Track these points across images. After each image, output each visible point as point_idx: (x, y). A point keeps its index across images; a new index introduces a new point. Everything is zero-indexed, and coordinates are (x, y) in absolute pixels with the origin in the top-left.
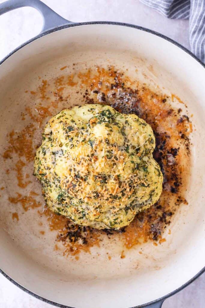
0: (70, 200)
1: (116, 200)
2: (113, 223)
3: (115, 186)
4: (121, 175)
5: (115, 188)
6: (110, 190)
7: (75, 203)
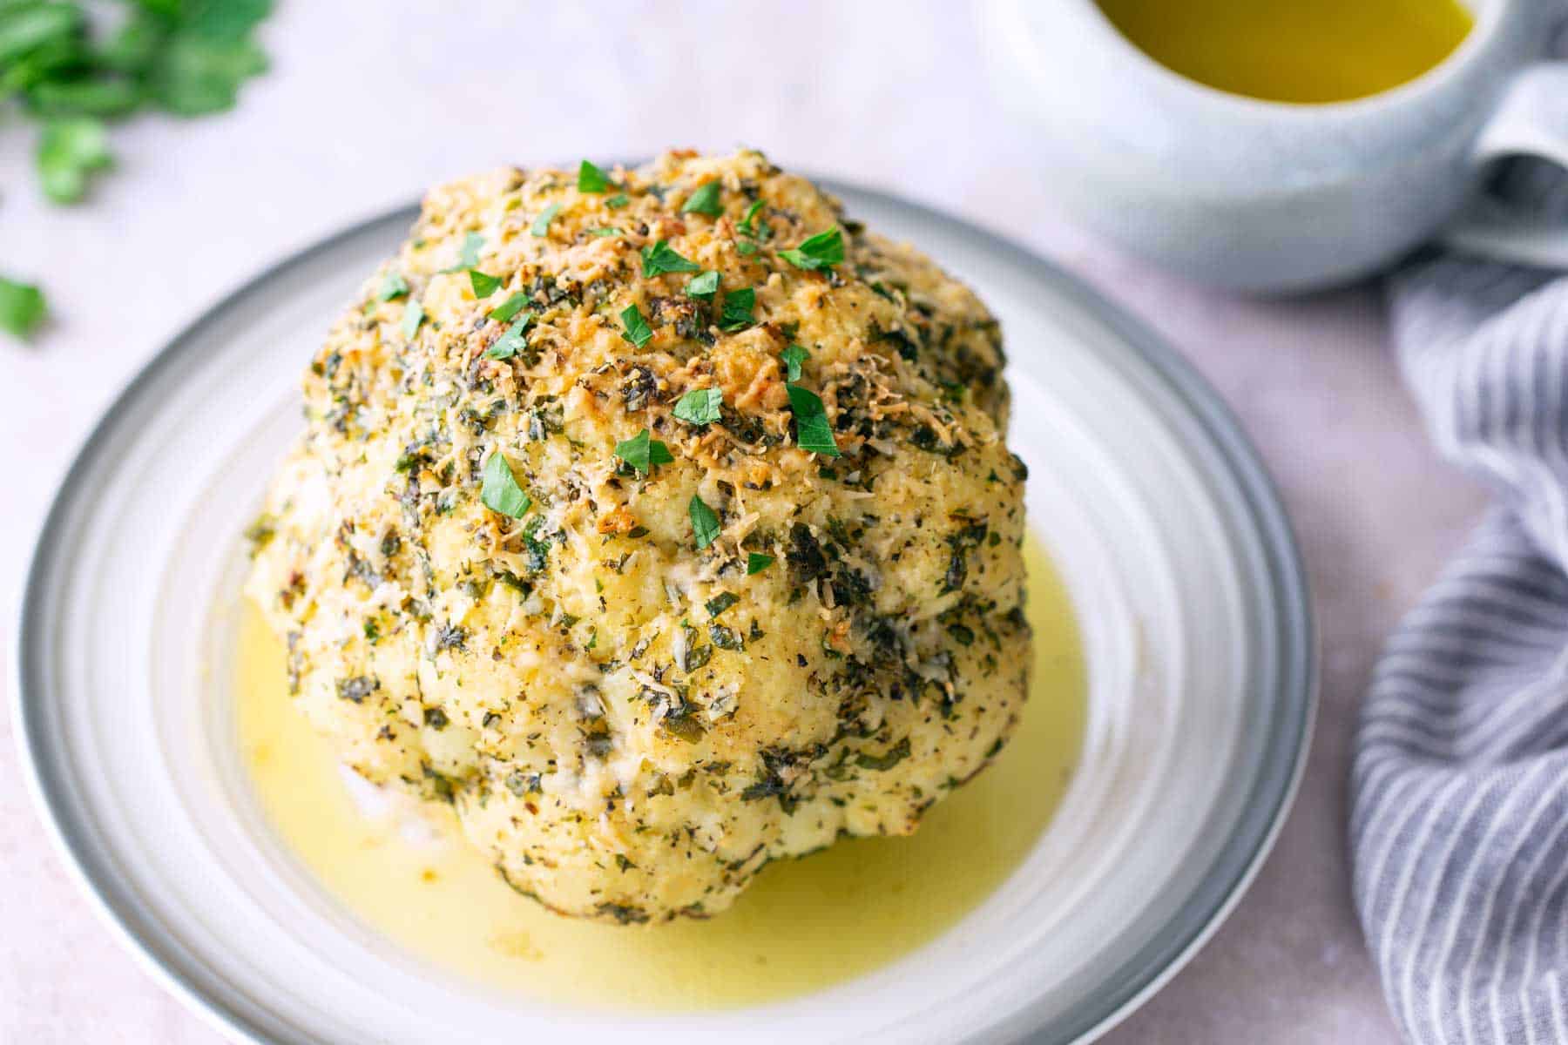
0: (478, 434)
1: (749, 448)
2: (706, 637)
3: (758, 362)
4: (801, 333)
5: (756, 371)
6: (726, 371)
7: (502, 449)
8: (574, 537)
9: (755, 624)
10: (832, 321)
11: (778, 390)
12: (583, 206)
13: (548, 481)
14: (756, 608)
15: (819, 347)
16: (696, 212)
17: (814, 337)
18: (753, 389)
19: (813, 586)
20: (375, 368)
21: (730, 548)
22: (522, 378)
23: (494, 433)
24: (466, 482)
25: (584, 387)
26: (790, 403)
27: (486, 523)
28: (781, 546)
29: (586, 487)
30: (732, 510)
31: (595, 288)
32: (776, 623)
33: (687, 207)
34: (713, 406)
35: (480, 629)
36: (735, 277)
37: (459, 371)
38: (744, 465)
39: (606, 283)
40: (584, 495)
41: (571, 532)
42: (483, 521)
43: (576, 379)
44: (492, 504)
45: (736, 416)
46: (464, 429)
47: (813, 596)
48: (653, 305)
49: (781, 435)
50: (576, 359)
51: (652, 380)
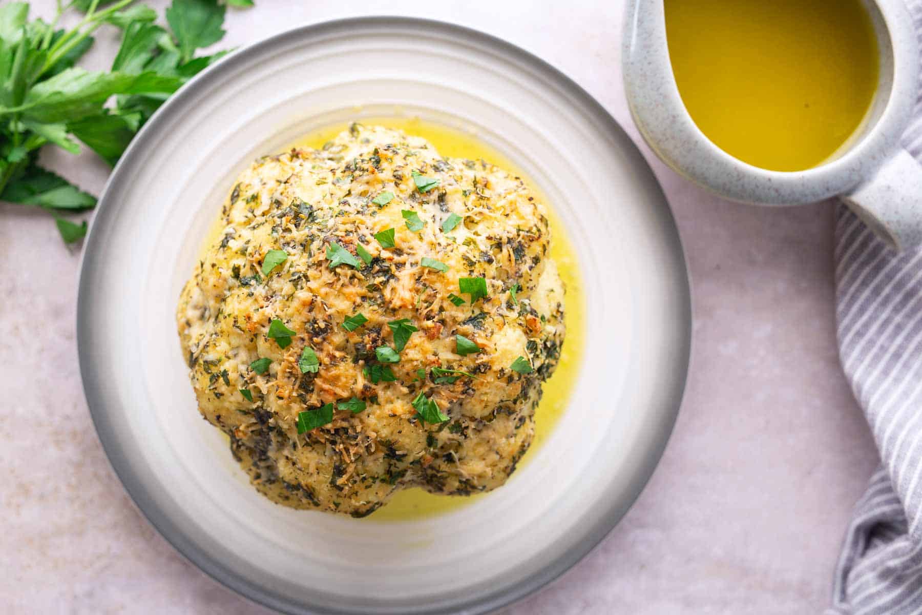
8: (250, 300)
9: (222, 394)
10: (385, 422)
11: (330, 399)
12: (448, 283)
13: (276, 284)
14: (230, 394)
15: (368, 416)
16: (455, 341)
17: (374, 414)
18: (326, 386)
19: (253, 420)
20: (368, 183)
21: (252, 380)
22: (321, 265)
23: (302, 253)
24: (282, 241)
25: (313, 299)
26: (326, 405)
27: (260, 255)
28: (260, 405)
29: (269, 305)
30: (271, 380)
31: (380, 297)
32: (227, 404)
33: (460, 337)
34: (310, 367)
35: (225, 256)
36: (400, 370)
37: (336, 230)
38: (287, 385)
39: (383, 303)
40: (265, 304)
41: (252, 299)
42: (261, 253)
43: (317, 295)
44: (267, 257)
45: (312, 379)
46: (304, 238)
47: (250, 420)
48: (374, 329)
49: (306, 402)
50: (331, 292)
51: (320, 335)
